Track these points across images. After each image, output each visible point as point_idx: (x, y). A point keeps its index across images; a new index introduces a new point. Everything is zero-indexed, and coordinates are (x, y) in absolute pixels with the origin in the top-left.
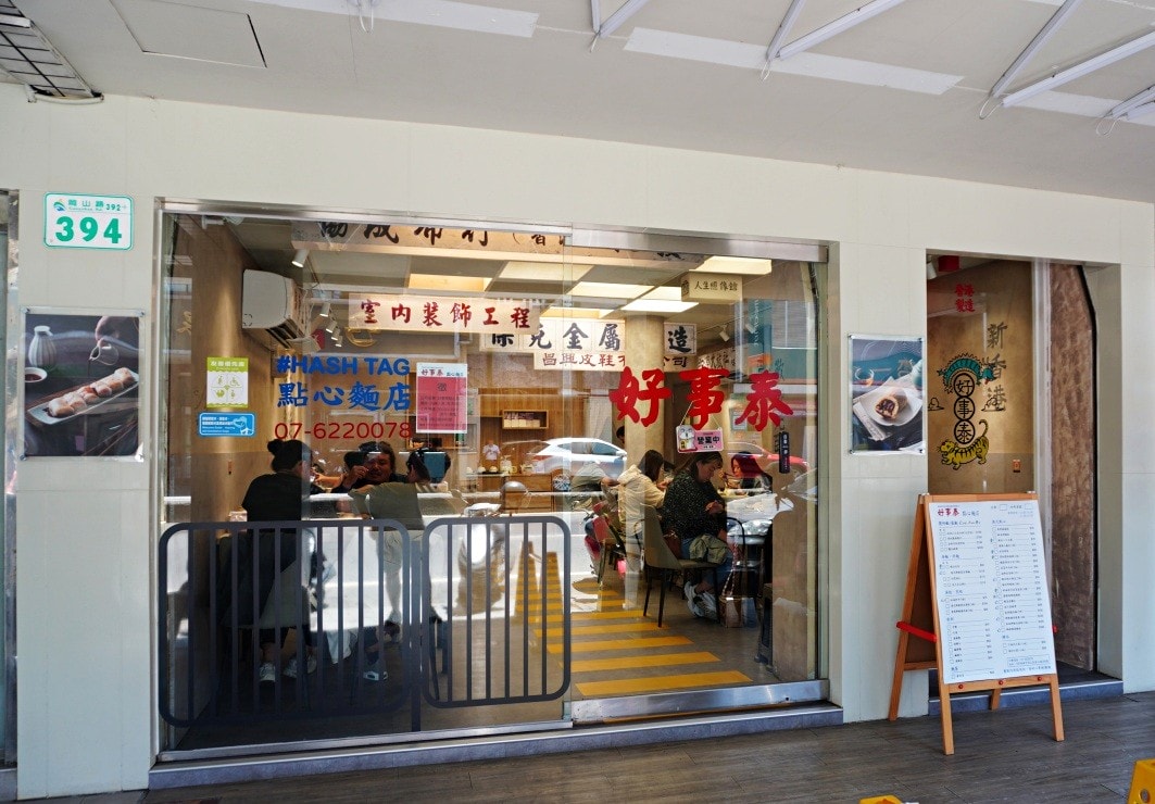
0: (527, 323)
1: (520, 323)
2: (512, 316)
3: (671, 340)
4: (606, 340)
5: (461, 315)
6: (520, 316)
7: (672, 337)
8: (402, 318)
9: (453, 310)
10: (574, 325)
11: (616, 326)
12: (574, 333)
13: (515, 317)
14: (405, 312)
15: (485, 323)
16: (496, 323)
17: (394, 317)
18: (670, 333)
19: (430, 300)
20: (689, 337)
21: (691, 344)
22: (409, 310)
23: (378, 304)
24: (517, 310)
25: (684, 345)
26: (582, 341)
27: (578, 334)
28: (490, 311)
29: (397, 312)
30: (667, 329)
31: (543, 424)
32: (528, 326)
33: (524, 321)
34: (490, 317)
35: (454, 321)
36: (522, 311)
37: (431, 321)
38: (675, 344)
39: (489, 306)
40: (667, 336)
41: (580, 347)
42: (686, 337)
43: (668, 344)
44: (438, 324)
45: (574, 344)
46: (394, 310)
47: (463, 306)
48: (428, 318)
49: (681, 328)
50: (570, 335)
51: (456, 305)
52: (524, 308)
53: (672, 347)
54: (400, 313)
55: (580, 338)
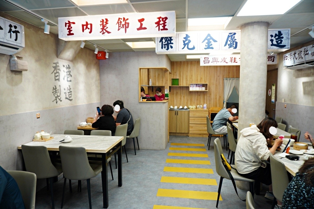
0: (166, 27)
1: (161, 27)
2: (156, 23)
3: (272, 41)
4: (229, 43)
5: (123, 25)
6: (162, 22)
7: (273, 38)
8: (88, 31)
9: (118, 22)
10: (209, 35)
11: (235, 34)
12: (209, 40)
13: (158, 23)
14: (89, 26)
15: (138, 29)
16: (145, 28)
17: (83, 31)
18: (272, 36)
19: (104, 17)
20: (285, 38)
21: (286, 41)
22: (91, 25)
23: (74, 23)
24: (159, 18)
25: (281, 43)
26: (214, 44)
27: (211, 40)
28: (141, 21)
29: (85, 27)
30: (270, 34)
31: (206, 89)
32: (167, 29)
33: (164, 26)
34: (141, 25)
35: (119, 29)
36: (163, 19)
37: (104, 31)
38: (275, 42)
39: (140, 18)
40: (270, 38)
41: (212, 48)
42: (283, 38)
43: (270, 43)
44: (109, 32)
45: (209, 47)
46: (83, 26)
47: (124, 18)
48: (103, 29)
49: (280, 32)
50: (206, 41)
51: (119, 19)
52: (163, 17)
53: (272, 45)
54: (87, 28)
55: (212, 42)
